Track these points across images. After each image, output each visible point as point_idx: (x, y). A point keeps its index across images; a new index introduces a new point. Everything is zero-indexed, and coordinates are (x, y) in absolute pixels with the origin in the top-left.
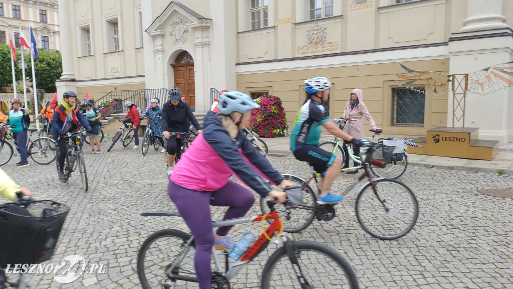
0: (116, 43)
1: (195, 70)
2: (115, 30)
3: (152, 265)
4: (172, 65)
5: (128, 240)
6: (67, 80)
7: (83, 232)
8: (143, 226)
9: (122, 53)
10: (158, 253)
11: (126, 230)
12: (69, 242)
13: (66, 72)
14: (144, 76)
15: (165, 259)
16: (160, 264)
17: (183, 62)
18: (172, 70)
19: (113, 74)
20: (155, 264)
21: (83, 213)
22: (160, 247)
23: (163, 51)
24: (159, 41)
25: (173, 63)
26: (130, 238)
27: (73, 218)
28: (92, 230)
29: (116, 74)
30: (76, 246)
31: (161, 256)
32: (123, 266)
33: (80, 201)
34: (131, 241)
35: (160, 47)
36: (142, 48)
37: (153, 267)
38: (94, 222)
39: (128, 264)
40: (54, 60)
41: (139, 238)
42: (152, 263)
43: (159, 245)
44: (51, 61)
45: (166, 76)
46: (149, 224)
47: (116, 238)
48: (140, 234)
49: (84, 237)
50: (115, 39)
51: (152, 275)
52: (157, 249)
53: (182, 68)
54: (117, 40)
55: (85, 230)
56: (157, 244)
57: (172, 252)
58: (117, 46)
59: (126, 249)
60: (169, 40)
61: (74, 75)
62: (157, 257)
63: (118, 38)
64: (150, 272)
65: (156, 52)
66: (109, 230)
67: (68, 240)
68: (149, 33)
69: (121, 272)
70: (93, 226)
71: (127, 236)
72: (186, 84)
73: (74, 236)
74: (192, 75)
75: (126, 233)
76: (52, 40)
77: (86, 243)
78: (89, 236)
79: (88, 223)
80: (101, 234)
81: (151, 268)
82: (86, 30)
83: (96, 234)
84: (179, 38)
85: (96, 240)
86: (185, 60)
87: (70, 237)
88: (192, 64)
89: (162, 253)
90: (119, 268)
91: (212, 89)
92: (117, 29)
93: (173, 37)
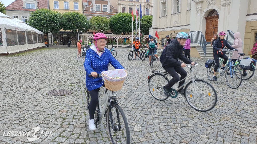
0: (177, 9)
1: (219, 20)
2: (178, 2)
3: (170, 129)
4: (205, 18)
5: (161, 111)
6: (154, 29)
7: (142, 102)
8: (171, 105)
9: (180, 14)
10: (175, 122)
11: (162, 105)
12: (135, 106)
13: (154, 25)
14: (189, 25)
15: (178, 127)
16: (175, 130)
17: (212, 16)
18: (205, 21)
19: (174, 25)
20: (172, 129)
21: (145, 92)
22: (177, 119)
23: (201, 11)
24: (199, 6)
25: (207, 17)
26: (163, 110)
27: (140, 94)
28: (146, 102)
29: (176, 25)
30: (137, 108)
31: (177, 125)
32: (155, 125)
33: (146, 86)
34: (163, 112)
35: (200, 9)
36: (191, 10)
37: (171, 130)
38: (149, 97)
39: (158, 124)
40: (150, 20)
41: (167, 111)
42: (170, 128)
43: (177, 118)
44: (149, 20)
45: (202, 24)
46: (175, 104)
47: (156, 108)
48: (168, 109)
49: (142, 104)
50: (177, 7)
51: (168, 135)
52: (175, 120)
53: (211, 20)
54: (178, 7)
55: (144, 101)
56: (176, 117)
57: (183, 124)
58: (178, 10)
59: (159, 116)
60: (205, 4)
61: (157, 26)
62: (174, 125)
63: (179, 6)
64: (168, 133)
65: (197, 12)
66: (154, 103)
67: (134, 105)
68: (194, 2)
69: (153, 128)
70: (148, 100)
71: (161, 109)
72: (212, 29)
73: (138, 103)
74: (216, 23)
75: (162, 107)
76: (150, 10)
77: (141, 108)
78: (144, 104)
79: (146, 97)
80: (150, 105)
81: (169, 131)
82: (164, 4)
83: (147, 104)
84: (211, 2)
85: (147, 108)
86: (213, 15)
87: (136, 103)
88: (217, 17)
89: (177, 123)
90: (153, 126)
91: (228, 31)
92: (179, 2)
93: (208, 2)
